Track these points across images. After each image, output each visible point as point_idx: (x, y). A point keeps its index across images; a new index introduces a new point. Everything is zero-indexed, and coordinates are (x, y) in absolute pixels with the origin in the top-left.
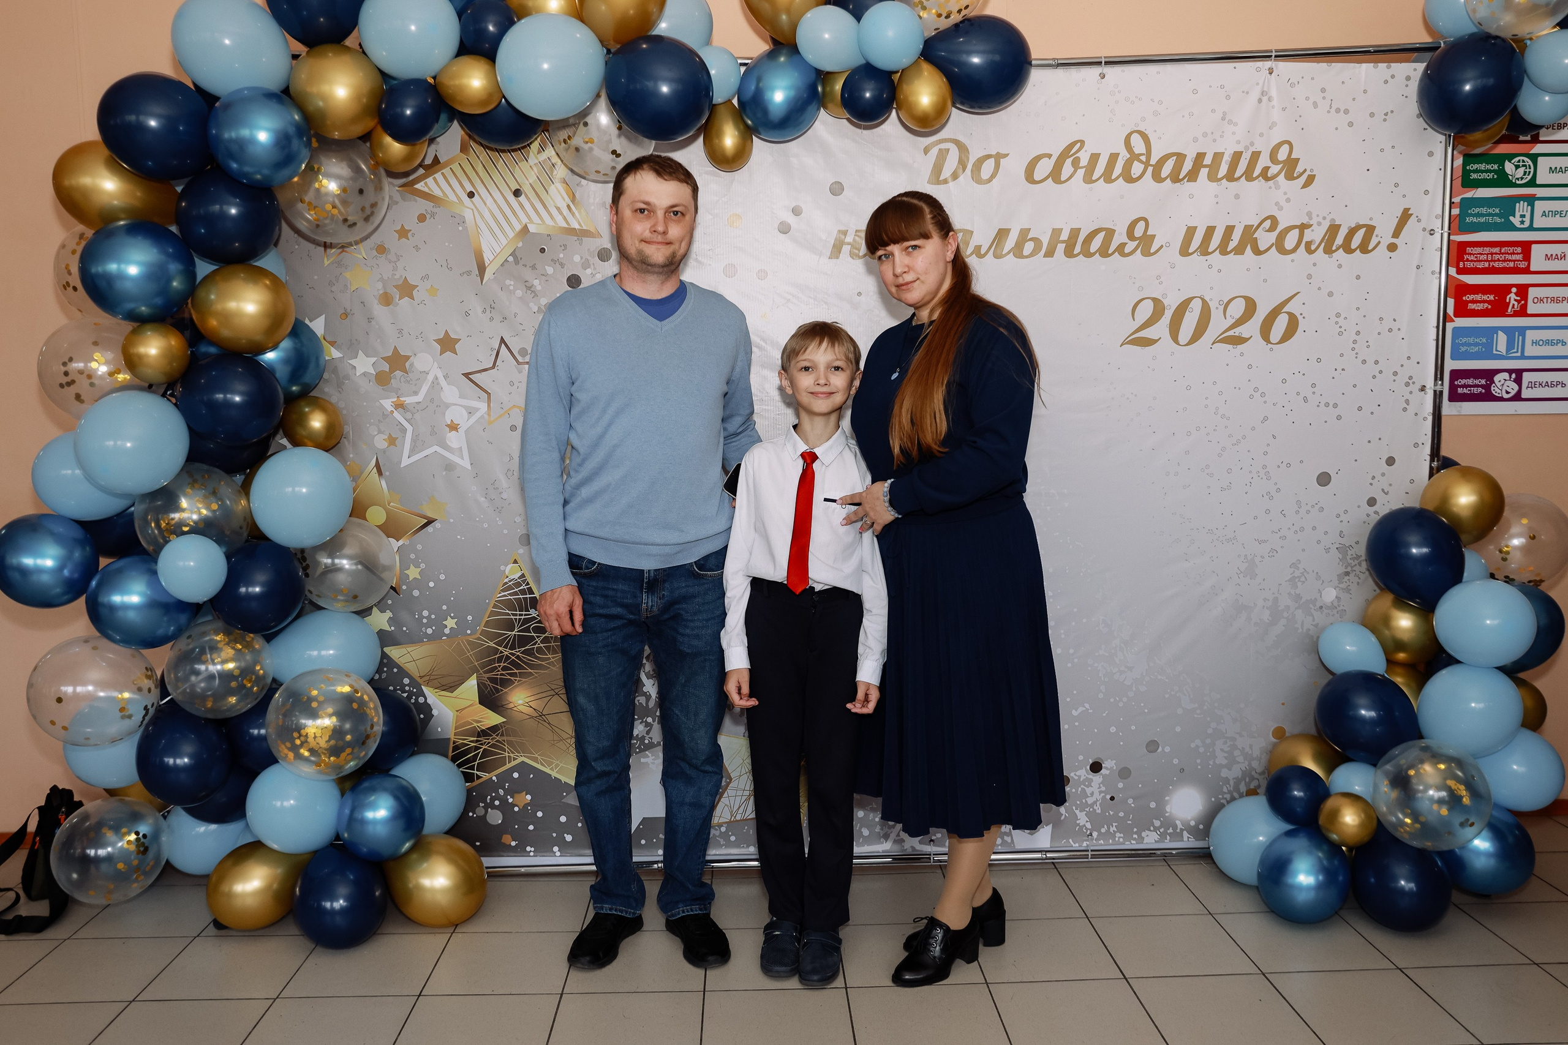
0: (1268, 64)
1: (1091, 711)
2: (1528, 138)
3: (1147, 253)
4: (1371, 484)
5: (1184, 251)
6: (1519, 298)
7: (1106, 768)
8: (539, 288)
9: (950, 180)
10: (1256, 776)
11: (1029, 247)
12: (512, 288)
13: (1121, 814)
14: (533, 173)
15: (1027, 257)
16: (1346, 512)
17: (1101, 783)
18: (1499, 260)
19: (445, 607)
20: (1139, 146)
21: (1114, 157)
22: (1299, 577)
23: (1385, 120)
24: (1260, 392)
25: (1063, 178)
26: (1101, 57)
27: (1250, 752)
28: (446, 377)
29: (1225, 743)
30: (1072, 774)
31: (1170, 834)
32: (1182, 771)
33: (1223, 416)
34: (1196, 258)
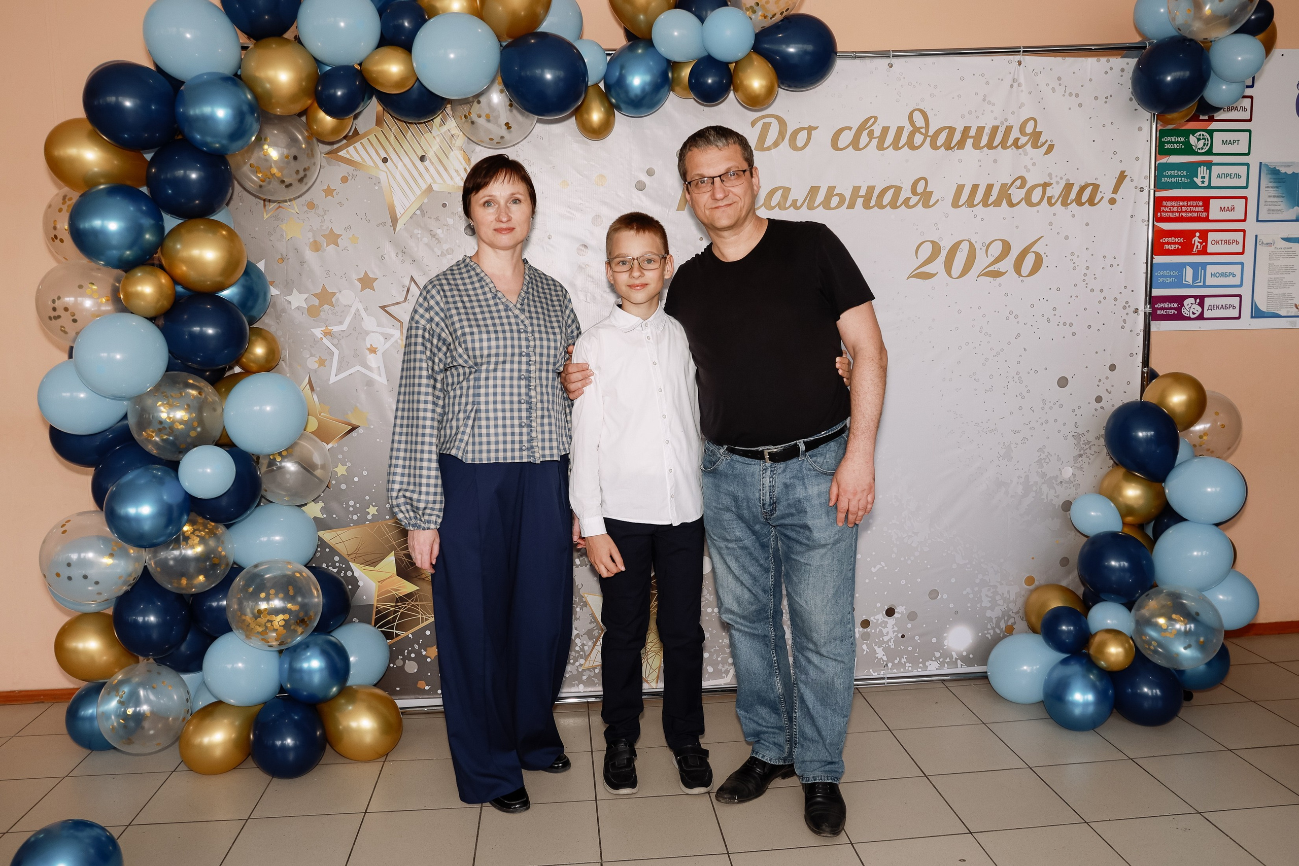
0: (1017, 57)
1: (886, 568)
2: (1206, 117)
3: (926, 205)
4: (1098, 386)
5: (955, 204)
6: (1201, 241)
7: (898, 613)
8: (442, 235)
9: (772, 147)
10: (1013, 615)
11: (835, 201)
12: (419, 236)
13: (910, 648)
14: (435, 142)
15: (834, 209)
16: (1079, 407)
17: (894, 625)
18: (1186, 211)
19: (367, 498)
20: (919, 121)
21: (900, 130)
22: (1045, 459)
23: (1106, 102)
24: (1014, 315)
25: (860, 147)
26: (890, 51)
27: (1008, 597)
28: (366, 309)
29: (989, 590)
30: (872, 618)
31: (947, 663)
32: (956, 613)
33: (986, 333)
34: (964, 209)
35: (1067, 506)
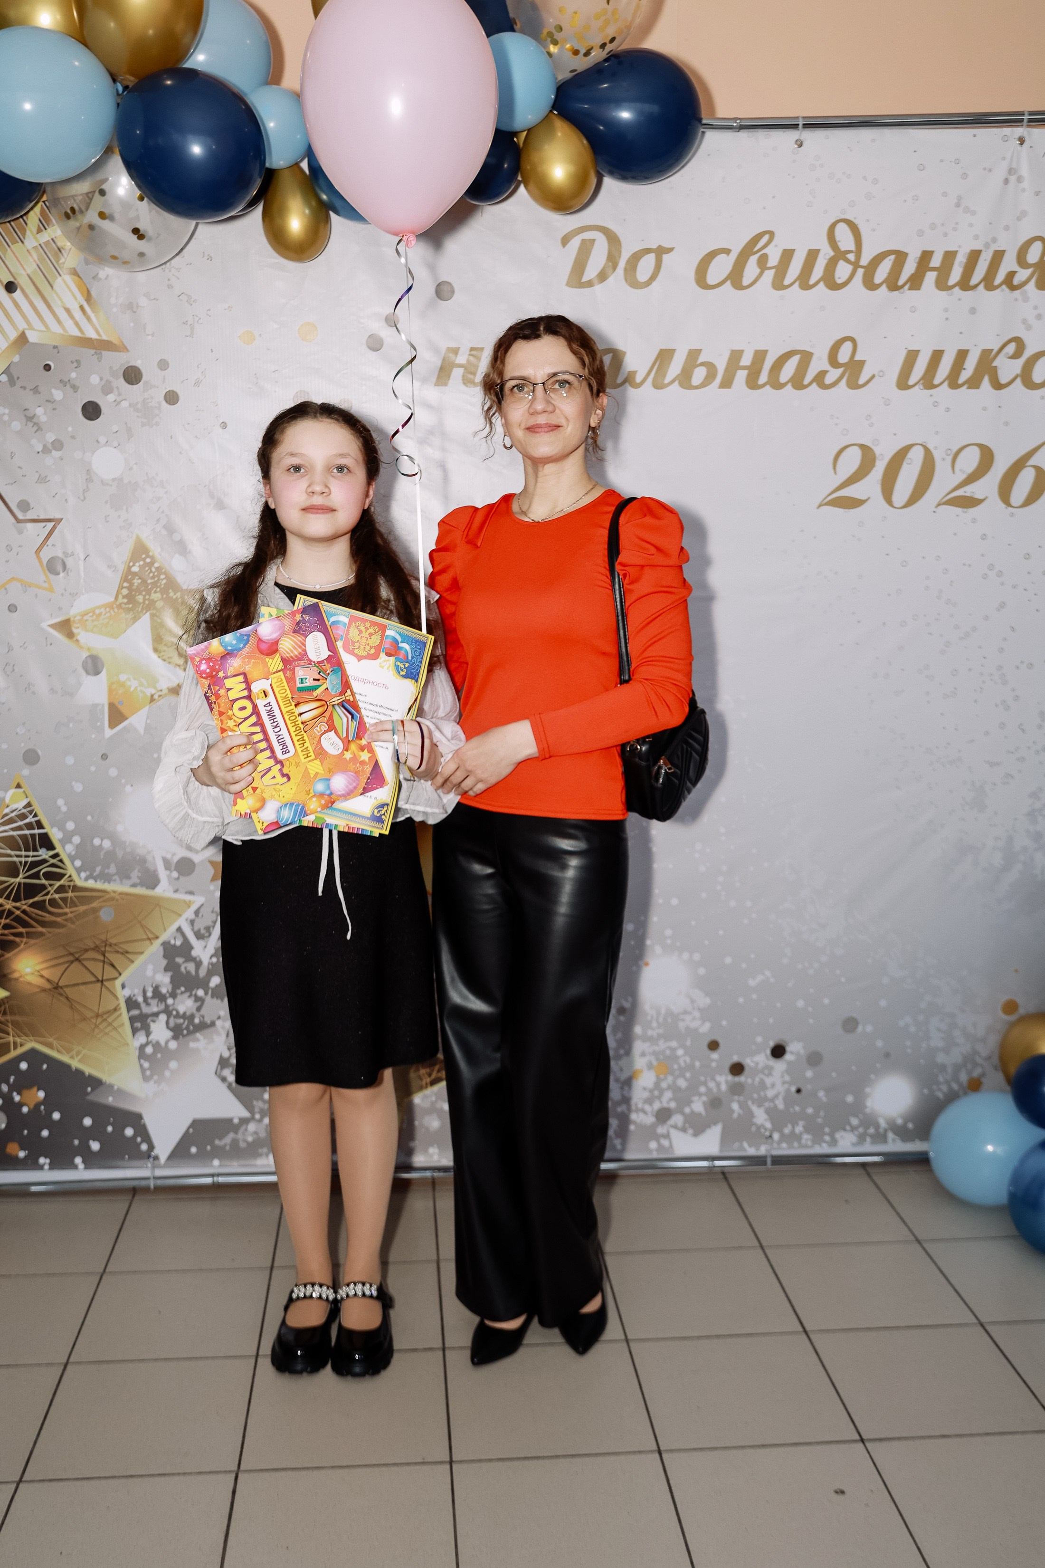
0: (1019, 131)
1: (772, 980)
3: (854, 384)
5: (903, 383)
7: (792, 1053)
8: (43, 419)
9: (596, 282)
10: (981, 1061)
11: (699, 374)
12: (6, 418)
13: (810, 1111)
14: (31, 260)
15: (697, 387)
17: (785, 1071)
20: (846, 240)
21: (812, 256)
24: (996, 570)
25: (746, 281)
26: (798, 117)
27: (974, 1032)
29: (942, 1020)
30: (748, 1061)
31: (872, 1136)
32: (887, 1055)
33: (948, 601)
34: (918, 393)
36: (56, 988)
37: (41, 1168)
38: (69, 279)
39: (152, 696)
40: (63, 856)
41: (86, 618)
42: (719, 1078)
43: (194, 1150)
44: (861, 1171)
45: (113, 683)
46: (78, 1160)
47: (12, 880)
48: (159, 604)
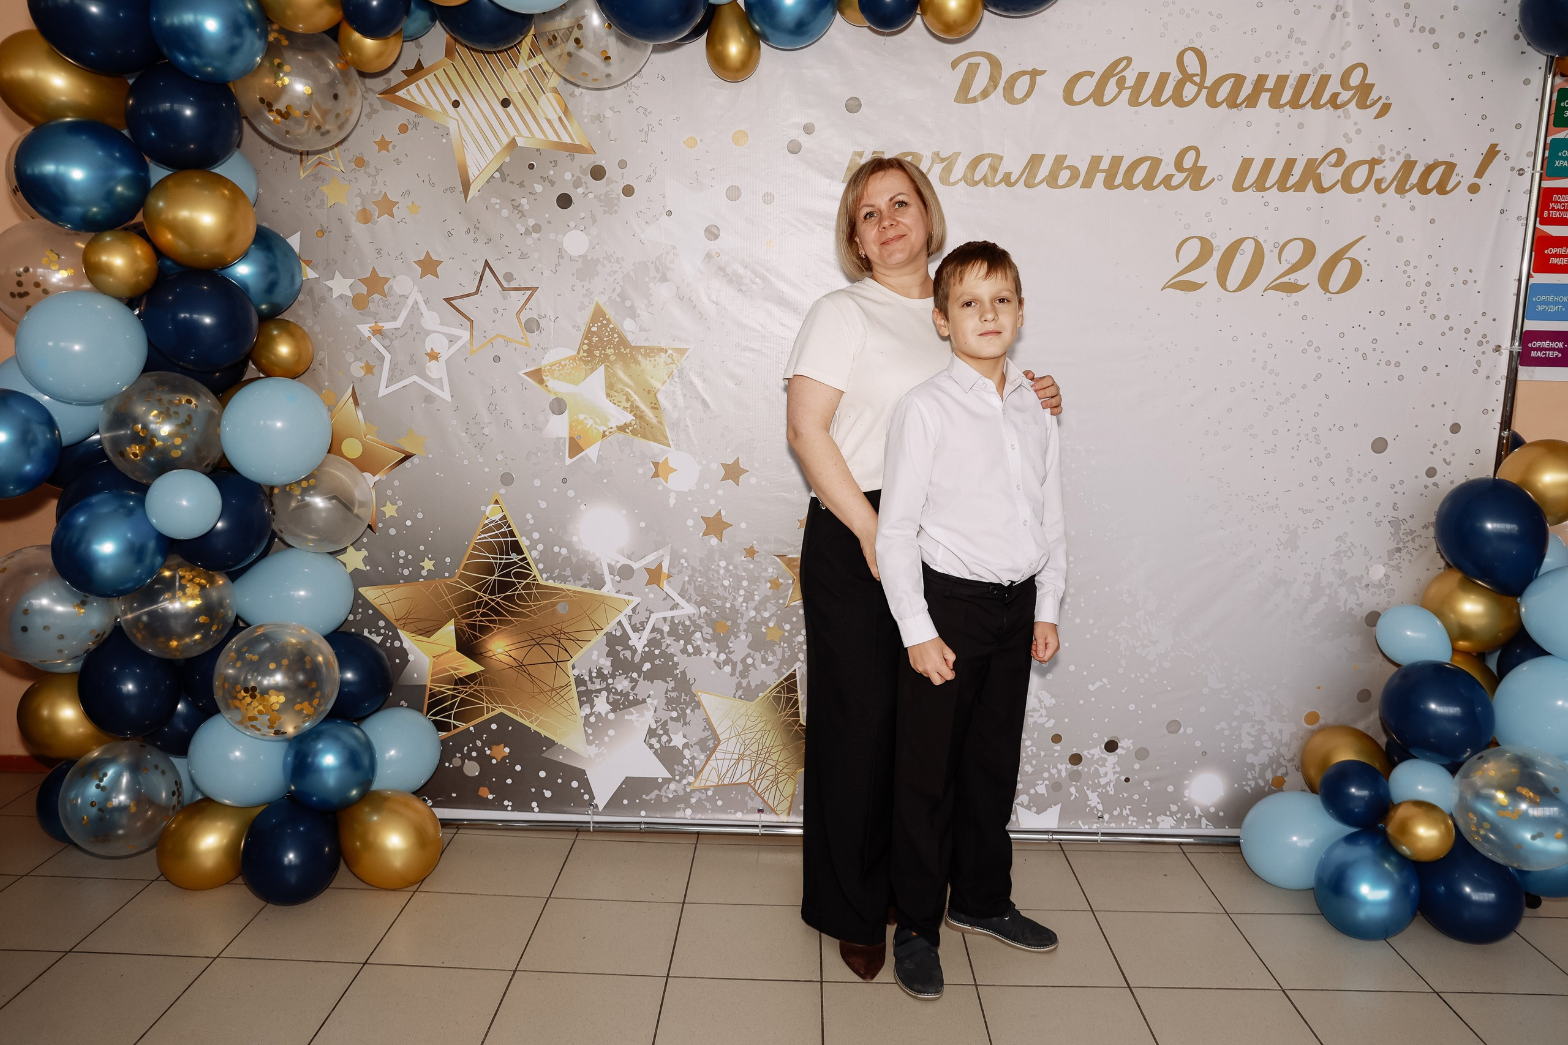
1: (1109, 686)
3: (1196, 186)
4: (1432, 453)
5: (1238, 186)
7: (1123, 748)
8: (527, 207)
9: (979, 98)
10: (1284, 763)
11: (1064, 176)
12: (497, 207)
13: (1136, 797)
14: (522, 81)
15: (1062, 187)
16: (1402, 482)
17: (1115, 763)
19: (422, 548)
20: (1192, 64)
21: (1164, 78)
22: (1345, 552)
23: (1476, 41)
24: (1314, 346)
25: (1105, 100)
27: (1279, 738)
28: (426, 302)
29: (1253, 726)
30: (1085, 753)
31: (1187, 820)
32: (1204, 753)
33: (1272, 372)
34: (1251, 196)
35: (1373, 618)
36: (521, 666)
37: (505, 808)
38: (550, 95)
39: (604, 432)
40: (530, 560)
41: (553, 368)
42: (1059, 766)
43: (625, 802)
44: (1177, 849)
45: (573, 421)
46: (534, 804)
47: (491, 577)
48: (613, 358)
